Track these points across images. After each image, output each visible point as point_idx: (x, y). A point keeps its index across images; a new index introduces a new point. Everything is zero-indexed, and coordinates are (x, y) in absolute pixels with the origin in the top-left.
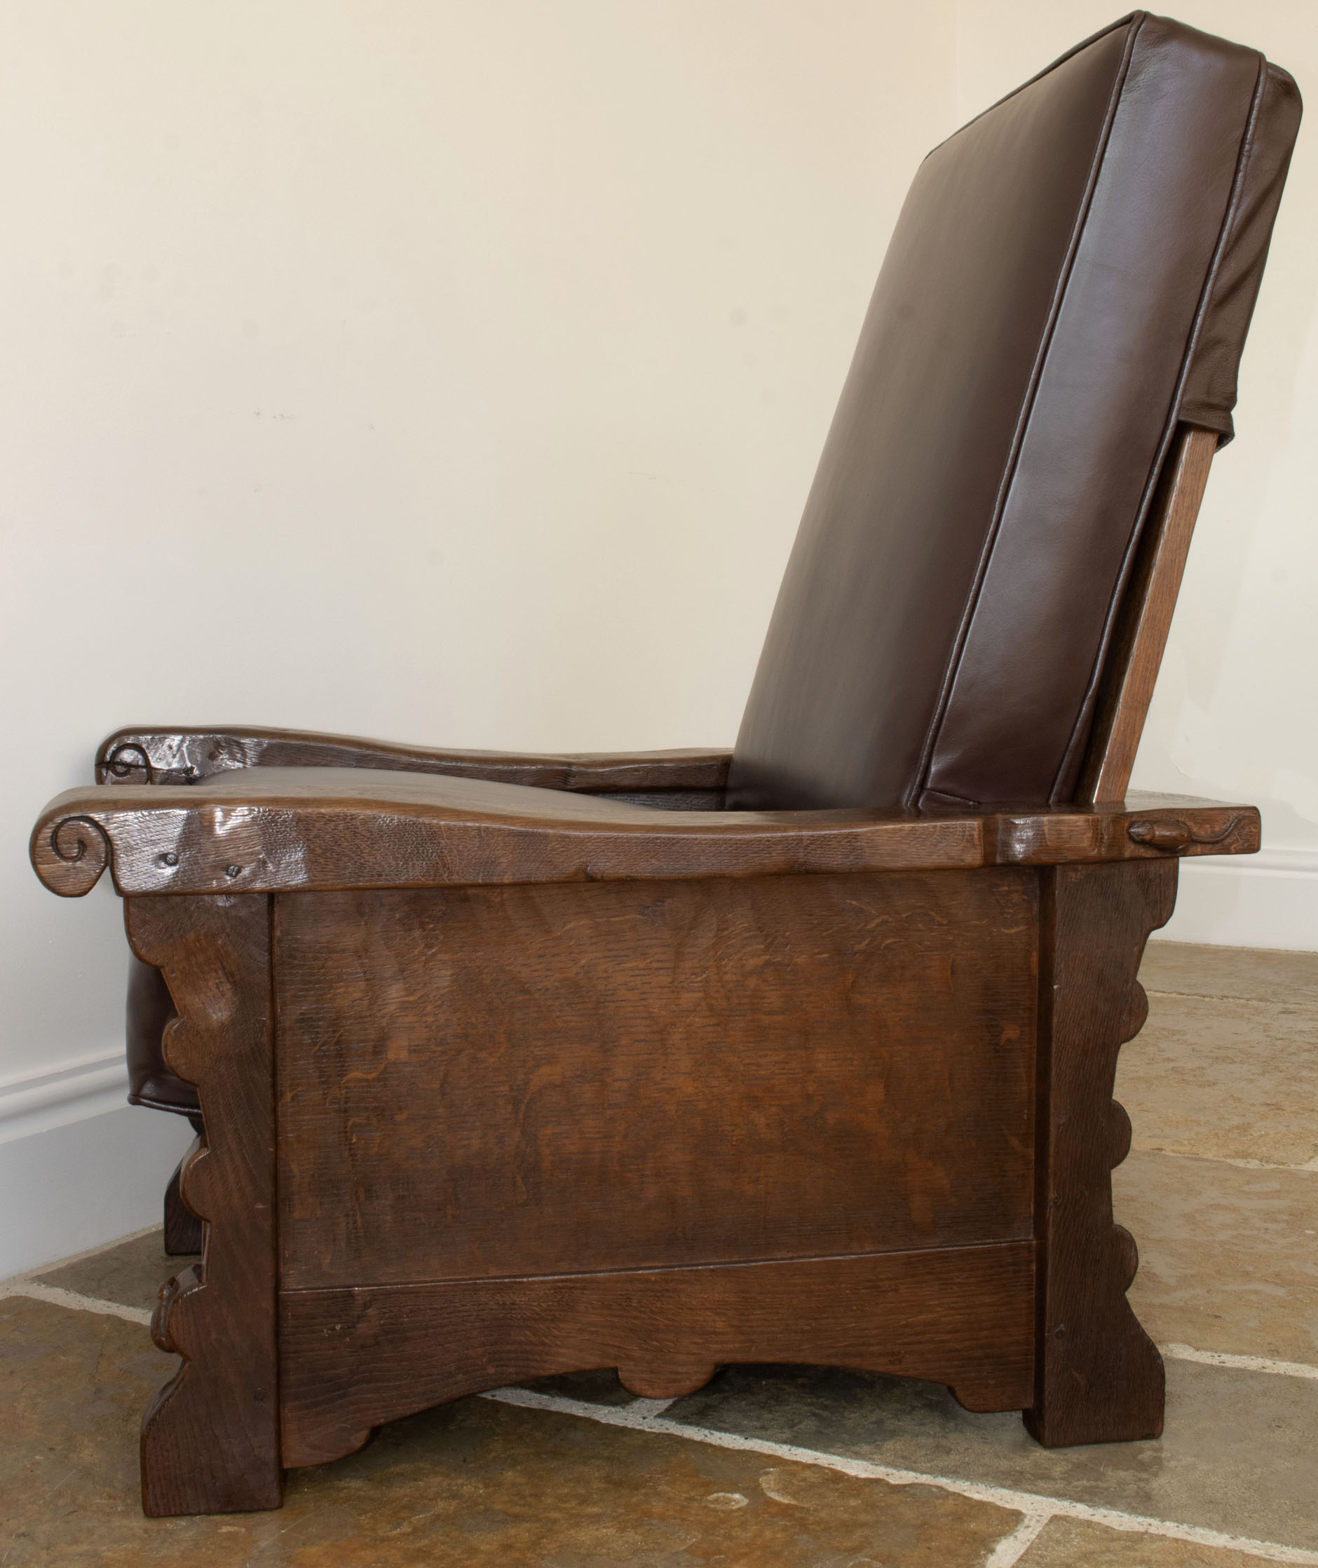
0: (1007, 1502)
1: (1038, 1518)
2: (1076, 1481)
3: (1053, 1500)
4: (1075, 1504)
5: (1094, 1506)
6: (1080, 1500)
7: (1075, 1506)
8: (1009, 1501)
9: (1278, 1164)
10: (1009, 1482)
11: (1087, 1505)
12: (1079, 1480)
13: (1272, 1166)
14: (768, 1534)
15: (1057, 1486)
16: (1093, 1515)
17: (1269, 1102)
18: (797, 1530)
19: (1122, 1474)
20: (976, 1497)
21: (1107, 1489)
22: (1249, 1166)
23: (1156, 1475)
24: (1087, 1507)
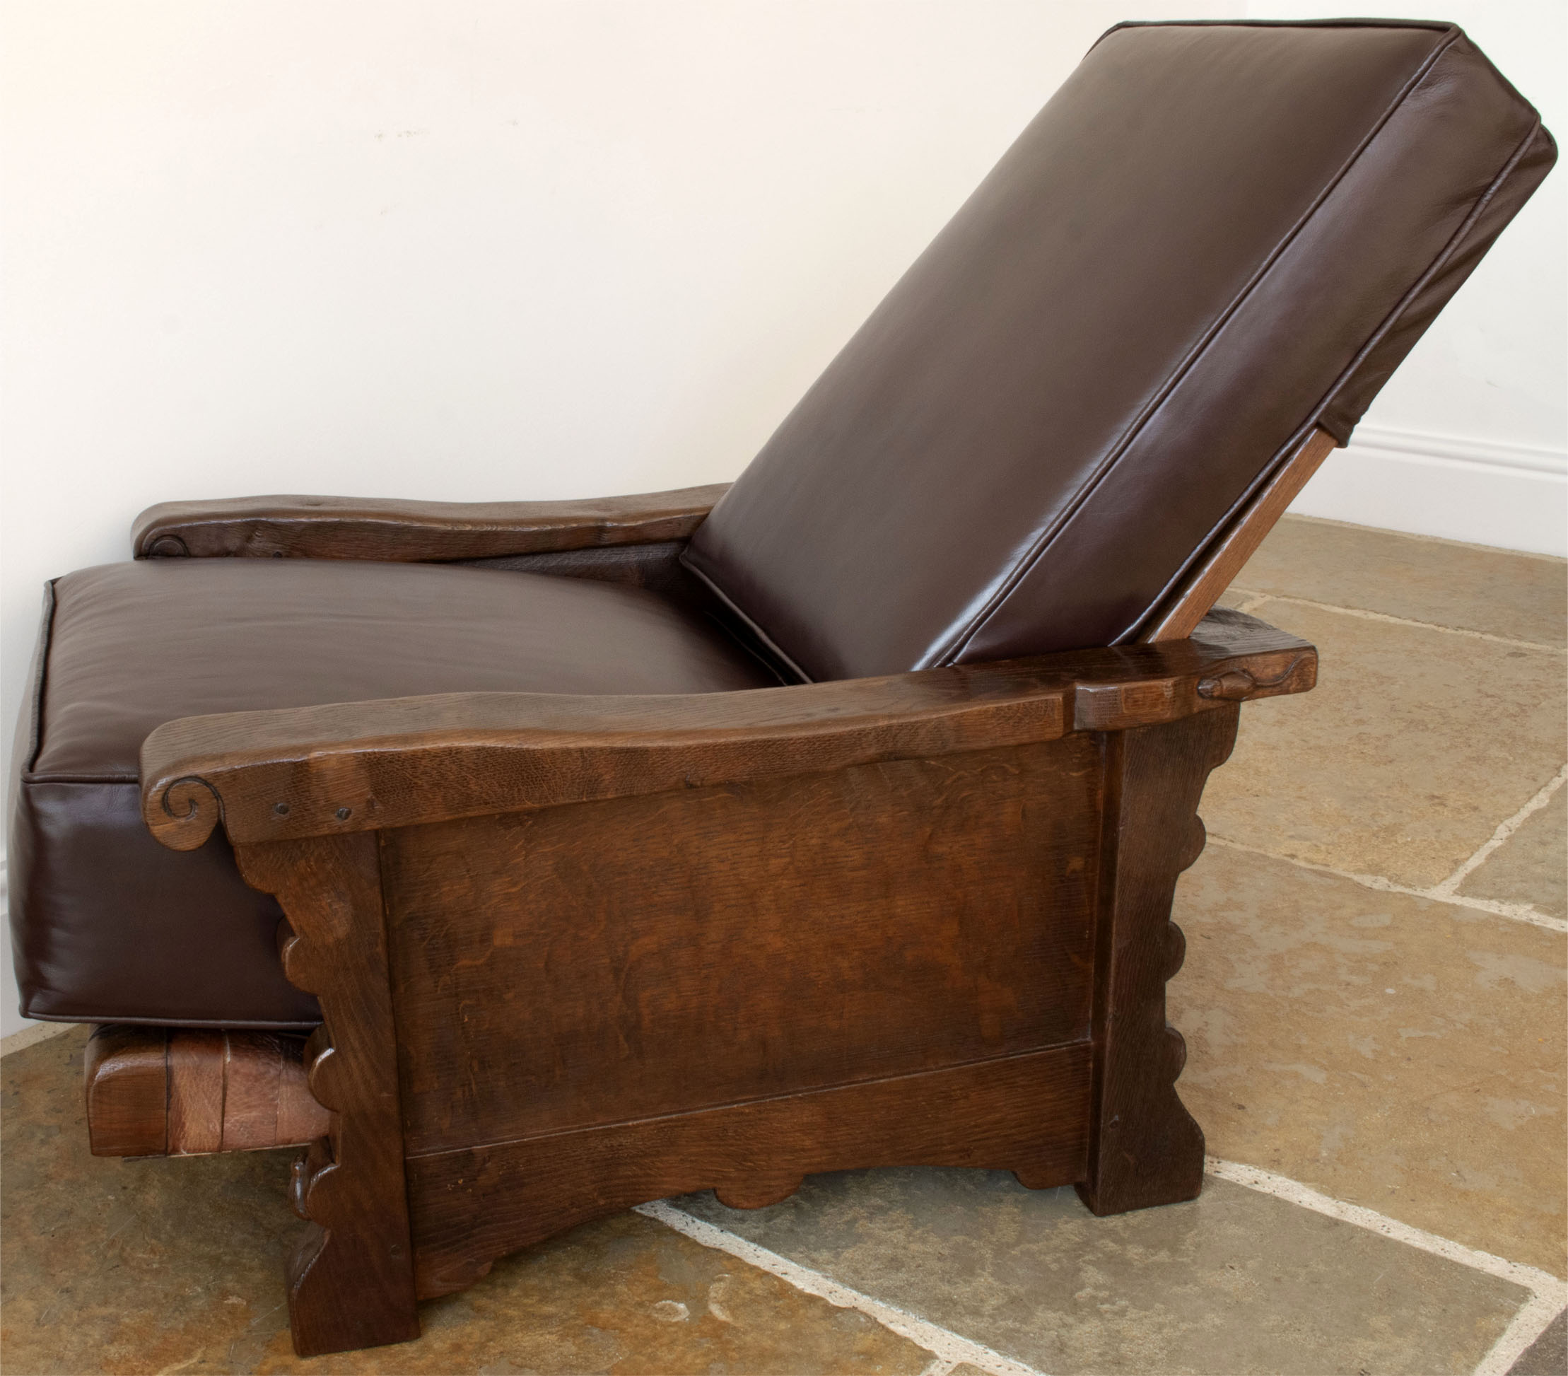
0: (926, 1340)
1: (945, 1364)
2: (1002, 1320)
3: (971, 1342)
4: (988, 1350)
5: (1006, 1355)
6: (994, 1346)
7: (987, 1353)
8: (929, 1339)
9: (1406, 887)
10: (939, 1315)
11: (999, 1353)
12: (1005, 1319)
13: (1399, 889)
14: (689, 1358)
15: (983, 1324)
16: (999, 1366)
17: (1436, 793)
18: (716, 1357)
19: (1050, 1315)
20: (900, 1330)
21: (1026, 1334)
22: (1376, 886)
23: (1082, 1321)
24: (998, 1355)
